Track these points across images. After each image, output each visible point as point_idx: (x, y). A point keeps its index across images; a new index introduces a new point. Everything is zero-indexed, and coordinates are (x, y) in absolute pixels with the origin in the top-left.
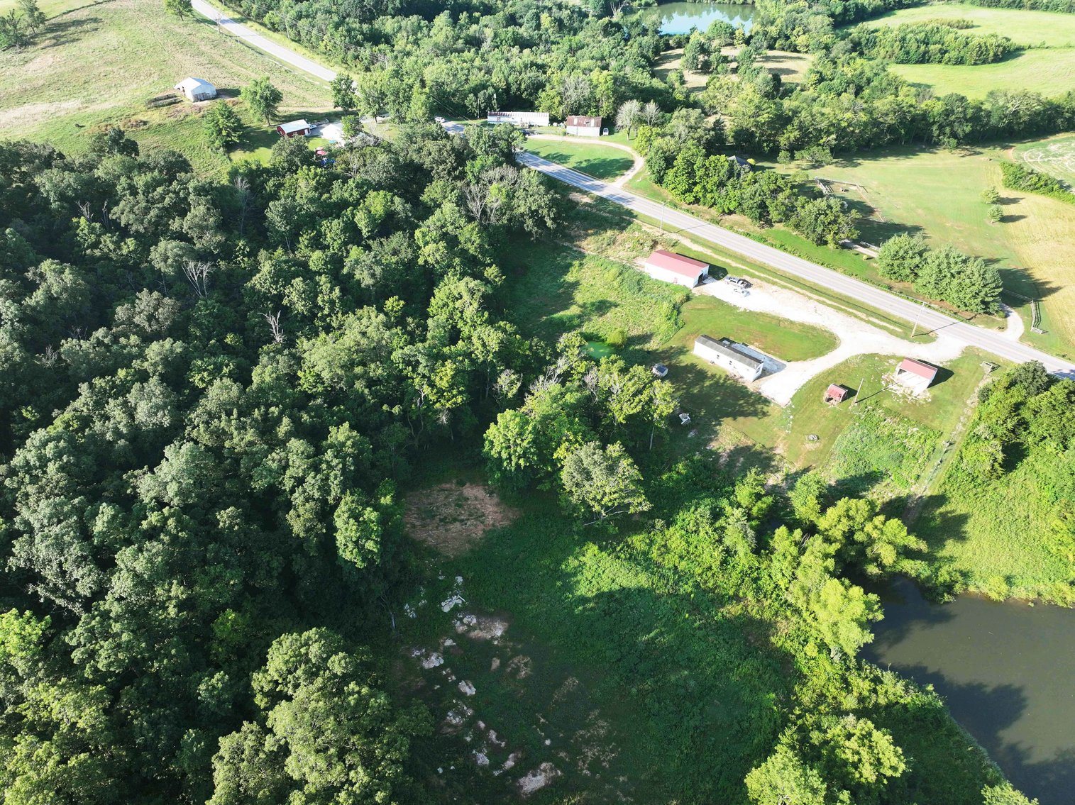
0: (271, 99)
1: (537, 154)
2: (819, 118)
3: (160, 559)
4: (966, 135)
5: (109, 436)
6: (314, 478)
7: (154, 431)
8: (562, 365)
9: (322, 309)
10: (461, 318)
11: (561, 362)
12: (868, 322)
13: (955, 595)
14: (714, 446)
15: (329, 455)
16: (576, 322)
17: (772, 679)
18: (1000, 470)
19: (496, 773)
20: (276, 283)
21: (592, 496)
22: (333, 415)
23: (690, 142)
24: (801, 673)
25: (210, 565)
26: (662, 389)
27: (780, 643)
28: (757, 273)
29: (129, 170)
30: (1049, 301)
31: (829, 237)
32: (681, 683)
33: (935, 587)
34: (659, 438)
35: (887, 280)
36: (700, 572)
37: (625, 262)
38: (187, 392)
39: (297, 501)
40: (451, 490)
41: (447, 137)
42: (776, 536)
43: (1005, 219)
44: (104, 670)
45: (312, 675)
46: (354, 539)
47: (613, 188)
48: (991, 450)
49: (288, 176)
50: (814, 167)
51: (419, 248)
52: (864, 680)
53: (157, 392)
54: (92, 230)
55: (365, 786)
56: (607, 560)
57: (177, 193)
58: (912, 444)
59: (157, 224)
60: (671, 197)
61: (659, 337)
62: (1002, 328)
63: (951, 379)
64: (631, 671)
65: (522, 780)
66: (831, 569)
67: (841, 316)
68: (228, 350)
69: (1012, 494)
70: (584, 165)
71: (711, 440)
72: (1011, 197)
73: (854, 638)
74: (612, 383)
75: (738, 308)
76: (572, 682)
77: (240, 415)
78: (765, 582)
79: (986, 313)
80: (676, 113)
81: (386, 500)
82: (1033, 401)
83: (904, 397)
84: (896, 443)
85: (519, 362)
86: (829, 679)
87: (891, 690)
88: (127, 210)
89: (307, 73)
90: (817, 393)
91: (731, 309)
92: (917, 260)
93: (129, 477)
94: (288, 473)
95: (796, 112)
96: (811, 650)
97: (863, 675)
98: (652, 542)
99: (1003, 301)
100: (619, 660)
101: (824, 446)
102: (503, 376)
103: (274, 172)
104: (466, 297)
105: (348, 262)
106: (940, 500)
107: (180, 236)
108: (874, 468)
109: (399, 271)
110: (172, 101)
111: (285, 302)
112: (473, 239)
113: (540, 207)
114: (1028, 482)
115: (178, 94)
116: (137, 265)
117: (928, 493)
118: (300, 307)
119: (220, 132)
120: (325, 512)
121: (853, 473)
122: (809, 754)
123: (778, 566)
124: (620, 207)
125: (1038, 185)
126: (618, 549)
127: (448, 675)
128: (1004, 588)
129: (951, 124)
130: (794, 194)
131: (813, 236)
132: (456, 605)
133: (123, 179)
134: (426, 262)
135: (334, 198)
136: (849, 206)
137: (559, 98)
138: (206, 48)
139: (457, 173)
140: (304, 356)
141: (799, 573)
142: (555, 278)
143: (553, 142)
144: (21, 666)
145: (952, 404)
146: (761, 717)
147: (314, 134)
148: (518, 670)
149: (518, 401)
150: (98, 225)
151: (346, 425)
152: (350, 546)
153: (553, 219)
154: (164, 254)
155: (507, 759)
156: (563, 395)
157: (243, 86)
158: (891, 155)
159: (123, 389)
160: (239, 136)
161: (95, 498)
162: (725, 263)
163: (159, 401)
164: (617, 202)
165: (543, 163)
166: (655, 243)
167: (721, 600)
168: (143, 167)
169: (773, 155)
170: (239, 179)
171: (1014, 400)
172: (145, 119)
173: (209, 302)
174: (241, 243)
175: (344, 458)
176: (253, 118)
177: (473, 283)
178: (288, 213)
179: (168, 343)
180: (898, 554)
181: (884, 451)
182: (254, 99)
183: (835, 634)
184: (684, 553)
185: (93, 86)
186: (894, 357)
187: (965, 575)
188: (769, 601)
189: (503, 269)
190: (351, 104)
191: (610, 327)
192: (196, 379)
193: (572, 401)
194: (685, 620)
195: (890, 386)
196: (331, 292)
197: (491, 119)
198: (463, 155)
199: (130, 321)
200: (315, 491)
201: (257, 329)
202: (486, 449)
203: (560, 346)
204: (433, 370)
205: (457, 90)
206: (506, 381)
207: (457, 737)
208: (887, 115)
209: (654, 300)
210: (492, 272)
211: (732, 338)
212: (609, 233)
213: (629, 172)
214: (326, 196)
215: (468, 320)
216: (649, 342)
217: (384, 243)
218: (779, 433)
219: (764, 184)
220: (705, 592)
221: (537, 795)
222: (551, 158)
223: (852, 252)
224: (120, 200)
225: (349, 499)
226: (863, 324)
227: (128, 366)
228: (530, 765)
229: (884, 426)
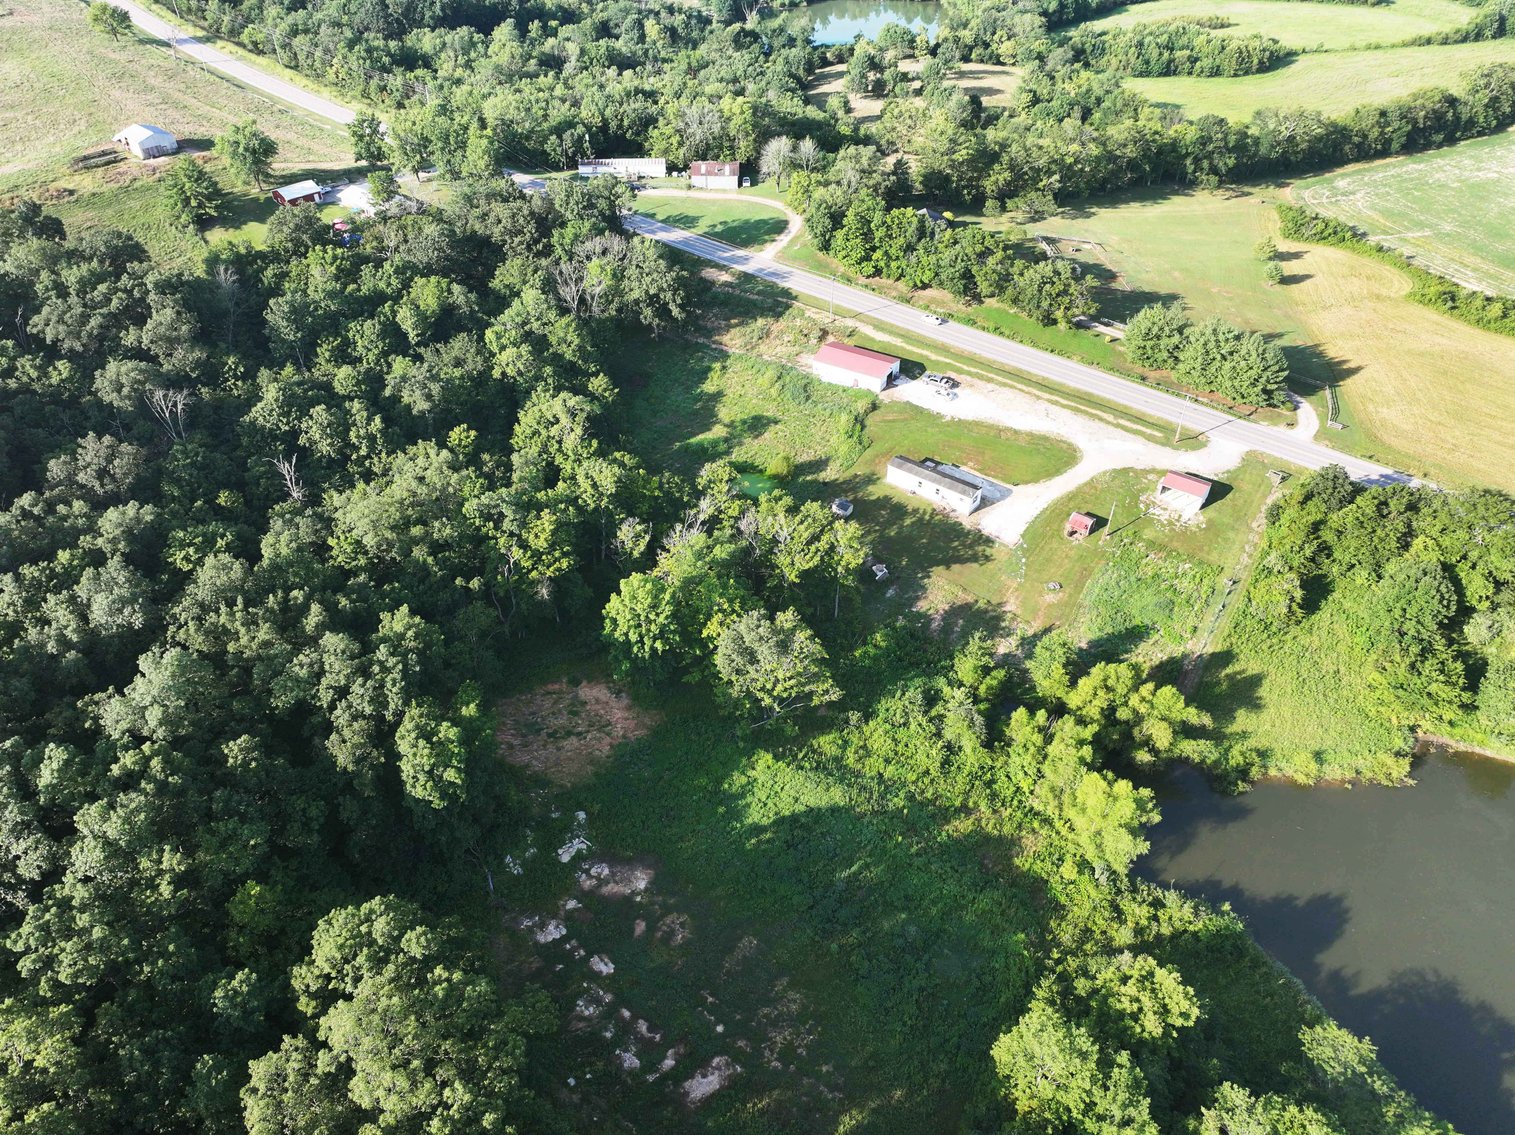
0: (261, 152)
1: (653, 216)
2: (1035, 153)
3: (142, 816)
4: (1230, 170)
5: (51, 647)
6: (363, 685)
7: (119, 636)
8: (706, 508)
10: (560, 450)
11: (704, 504)
12: (1118, 426)
13: (1252, 783)
14: (922, 606)
15: (382, 652)
16: (722, 447)
17: (1020, 914)
18: (1299, 613)
19: (651, 1078)
20: (287, 414)
21: (759, 685)
22: (384, 596)
23: (864, 192)
24: (1058, 903)
25: (218, 820)
26: (846, 533)
27: (1027, 866)
28: (965, 368)
29: (52, 261)
30: (1348, 385)
31: (1059, 314)
32: (897, 930)
33: (1226, 774)
34: (847, 601)
35: (1138, 368)
36: (914, 778)
37: (784, 361)
38: (165, 577)
39: (341, 720)
40: (561, 692)
41: (523, 197)
42: (1013, 722)
43: (1286, 280)
44: (68, 982)
45: (378, 963)
46: (427, 768)
47: (761, 259)
48: (1286, 586)
49: (294, 262)
50: (1033, 220)
51: (493, 355)
52: (1140, 904)
53: (121, 579)
54: (3, 352)
55: (466, 1108)
56: (786, 772)
57: (129, 292)
58: (1185, 585)
59: (101, 338)
60: (842, 269)
61: (838, 463)
62: (1291, 425)
63: (1230, 496)
64: (829, 921)
65: (687, 1084)
66: (1089, 760)
67: (1081, 419)
68: (220, 513)
69: (1317, 643)
70: (719, 228)
71: (918, 598)
72: (1293, 250)
73: (1124, 849)
74: (777, 527)
75: (942, 417)
76: (749, 943)
77: (246, 605)
78: (1004, 788)
79: (1269, 405)
80: (842, 153)
81: (469, 710)
82: (1335, 519)
83: (1170, 523)
84: (1163, 586)
85: (645, 508)
86: (1095, 908)
87: (1177, 915)
88: (54, 319)
89: (311, 114)
90: (1055, 527)
91: (934, 418)
92: (1176, 339)
93: (87, 705)
94: (324, 682)
95: (1004, 146)
96: (1068, 870)
97: (1139, 899)
98: (846, 743)
99: (1290, 389)
100: (811, 907)
101: (1070, 595)
102: (625, 527)
103: (272, 256)
104: (565, 420)
105: (391, 380)
106: (1225, 657)
107: (138, 353)
108: (1137, 621)
109: (465, 388)
110: (111, 159)
111: (302, 441)
112: (569, 338)
113: (661, 289)
114: (1336, 626)
115: (120, 148)
116: (74, 400)
117: (1210, 650)
118: (325, 447)
120: (382, 733)
121: (1109, 630)
122: (1074, 1009)
123: (1019, 761)
124: (773, 286)
125: (1326, 234)
126: (800, 756)
127: (574, 949)
128: (1313, 767)
129: (1209, 156)
130: (1009, 257)
131: (1037, 313)
132: (579, 851)
133: (44, 275)
134: (504, 374)
135: (364, 290)
136: (1082, 270)
137: (678, 138)
138: (157, 82)
139: (540, 247)
140: (336, 515)
141: (1046, 768)
142: (688, 389)
143: (675, 199)
145: (1233, 528)
146: (1007, 966)
147: (328, 200)
148: (672, 933)
149: (648, 561)
150: (10, 343)
151: (405, 609)
152: (422, 778)
153: (680, 306)
154: (115, 380)
155: (665, 1057)
156: (710, 548)
157: (217, 135)
158: (1134, 200)
159: (69, 579)
160: (217, 208)
161: (36, 738)
162: (921, 356)
163: (125, 592)
164: (767, 278)
165: (662, 229)
166: (824, 333)
167: (945, 814)
168: (74, 256)
169: (976, 206)
170: (222, 268)
171: (1311, 519)
172: (71, 187)
173: (190, 447)
174: (231, 361)
175: (404, 655)
176: (236, 180)
177: (574, 401)
178: (297, 313)
179: (131, 509)
180: (1175, 733)
181: (1149, 598)
182: (234, 154)
183: (1099, 846)
184: (892, 755)
186: (1153, 471)
187: (1263, 754)
188: (1009, 810)
189: (615, 381)
190: (380, 156)
191: (770, 452)
192: (178, 558)
193: (724, 556)
194: (898, 845)
195: (1151, 510)
196: (368, 424)
197: (583, 170)
198: (546, 222)
199: (70, 480)
200: (366, 704)
201: (262, 481)
202: (607, 630)
203: (701, 482)
204: (523, 525)
205: (532, 131)
206: (630, 535)
207: (591, 1033)
208: (1125, 146)
209: (828, 411)
210: (598, 384)
211: (937, 458)
212: (761, 322)
213: (782, 237)
214: (352, 287)
215: (570, 453)
216: (824, 470)
217: (442, 350)
218: (1009, 582)
219: (968, 246)
220: (923, 805)
221: (709, 1101)
222: (672, 222)
223: (1090, 333)
224: (41, 305)
225: (415, 712)
226: (1111, 428)
227: (73, 545)
228: (696, 1062)
229: (1147, 564)
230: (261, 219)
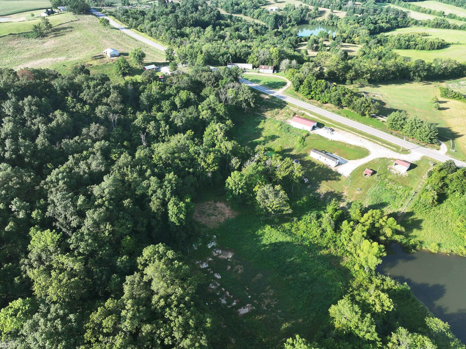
0: (141, 57)
1: (247, 79)
2: (363, 67)
3: (103, 214)
4: (425, 76)
5: (81, 173)
6: (160, 190)
7: (98, 172)
8: (257, 157)
9: (161, 134)
10: (216, 139)
11: (256, 156)
12: (382, 145)
13: (417, 250)
14: (318, 191)
15: (166, 183)
16: (262, 143)
17: (341, 278)
18: (436, 203)
19: (229, 307)
20: (144, 123)
21: (268, 205)
22: (167, 170)
23: (310, 74)
24: (353, 276)
25: (120, 219)
26: (297, 166)
27: (344, 265)
28: (337, 126)
29: (87, 79)
30: (458, 140)
31: (366, 113)
32: (303, 277)
33: (409, 246)
34: (296, 187)
35: (390, 130)
36: (312, 237)
37: (282, 121)
38: (109, 161)
39: (154, 199)
40: (211, 204)
41: (211, 71)
42: (343, 224)
43: (440, 109)
44: (82, 252)
46: (176, 213)
47: (278, 93)
48: (432, 194)
49: (148, 85)
50: (361, 87)
51: (200, 112)
52: (378, 279)
53: (100, 158)
54: (73, 102)
56: (274, 231)
57: (106, 89)
58: (400, 192)
59: (97, 100)
60: (302, 97)
61: (296, 150)
62: (438, 149)
63: (416, 168)
64: (283, 272)
65: (239, 310)
66: (365, 236)
67: (371, 143)
68: (124, 146)
69: (441, 213)
70: (267, 84)
71: (317, 189)
72: (444, 101)
73: (374, 262)
74: (277, 163)
75: (329, 139)
76: (260, 275)
77: (131, 168)
78: (338, 242)
79: (431, 143)
80: (304, 64)
81: (188, 200)
82: (450, 176)
83: (397, 174)
84: (393, 192)
85: (239, 155)
86: (364, 279)
87: (389, 284)
88: (86, 94)
89: (154, 48)
90: (360, 173)
91: (326, 139)
92: (403, 122)
93: (89, 188)
94: (150, 188)
95: (353, 65)
96: (357, 267)
97: (378, 278)
98: (292, 226)
99: (438, 139)
100: (279, 268)
101: (364, 192)
102: (233, 160)
103: (143, 83)
104: (219, 130)
105: (172, 116)
106: (411, 214)
107: (106, 104)
108: (384, 201)
109: (192, 120)
110: (102, 57)
111: (147, 130)
112: (222, 109)
113: (249, 98)
114: (448, 208)
115: (104, 54)
116: (89, 115)
117: (406, 211)
118: (153, 133)
119: (121, 68)
120: (164, 204)
121: (375, 203)
123: (344, 236)
124: (281, 100)
125: (455, 96)
126: (279, 228)
127: (210, 271)
128: (437, 247)
129: (418, 72)
130: (352, 95)
131: (360, 112)
132: (213, 246)
133: (85, 83)
134: (203, 118)
135: (166, 93)
136: (373, 101)
137: (256, 58)
138: (115, 38)
139: (215, 84)
140: (155, 149)
141: (352, 238)
142: (254, 127)
143: (254, 75)
144: (52, 249)
145: (417, 177)
146: (336, 291)
147: (158, 70)
148: (238, 270)
149: (240, 169)
150: (75, 100)
151: (172, 173)
152: (174, 216)
153: (253, 103)
154: (100, 110)
155: (233, 302)
156: (257, 167)
157: (130, 52)
158: (393, 83)
159: (86, 158)
160: (128, 70)
161: (77, 194)
162: (323, 122)
163: (101, 161)
164: (279, 98)
165: (250, 83)
166: (295, 114)
167: (320, 248)
168: (93, 79)
169: (344, 82)
170: (129, 85)
171: (442, 176)
172: (91, 64)
173: (118, 129)
174: (130, 109)
175: (172, 184)
176: (134, 63)
177: (221, 125)
178: (149, 97)
179: (103, 142)
180: (393, 233)
181: (388, 195)
182: (134, 56)
183: (366, 261)
184: (305, 231)
185: (70, 52)
186: (392, 159)
187: (421, 243)
189: (233, 122)
190: (172, 59)
191: (276, 145)
192: (113, 156)
193: (261, 169)
194: (305, 254)
195: (391, 170)
196: (165, 127)
197: (228, 66)
198: (218, 78)
199: (87, 134)
200: (161, 195)
201: (136, 140)
202: (226, 186)
203: (256, 150)
204: (205, 156)
205: (215, 55)
206: (234, 161)
207: (213, 293)
208: (391, 67)
209: (294, 136)
210: (229, 122)
211: (326, 151)
212: (276, 110)
213: (285, 87)
214: (163, 92)
215: (219, 140)
216: (292, 151)
217: (186, 110)
218: (345, 187)
219: (340, 91)
220: (314, 245)
221: (245, 315)
222: (252, 81)
223: (376, 119)
224: (83, 91)
225: (174, 199)
226: (380, 146)
227: (87, 150)
228: (242, 305)
229: (388, 185)
230: (140, 74)
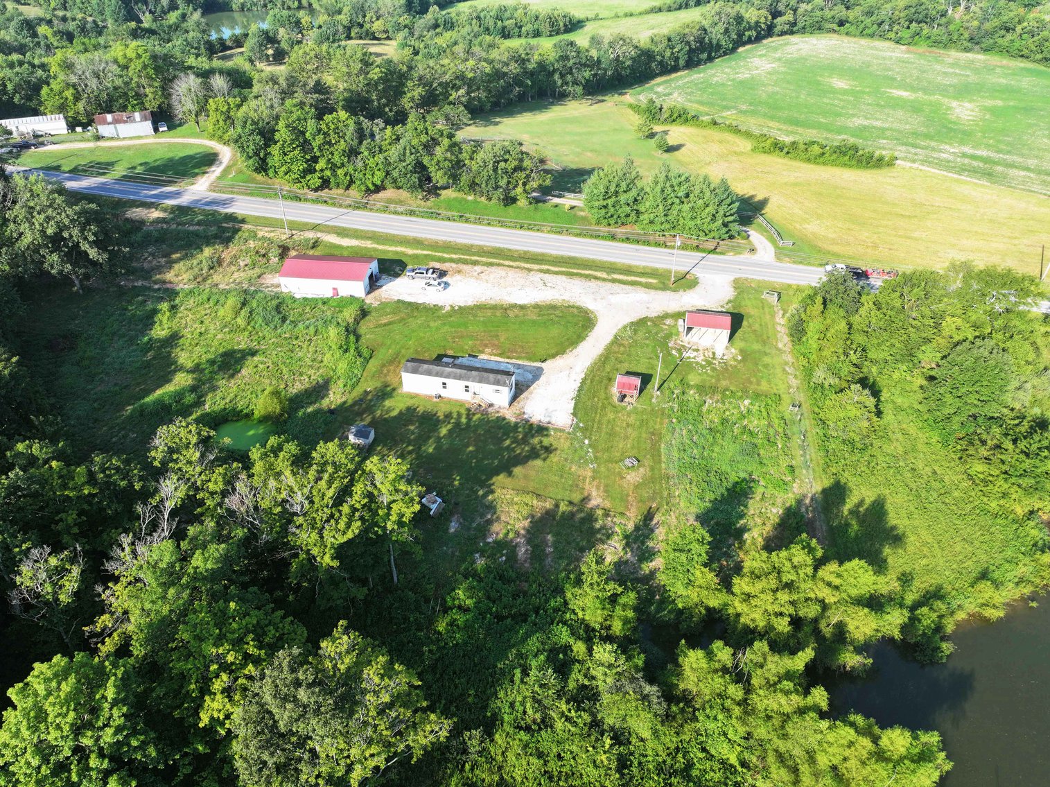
1: (57, 168)
2: (439, 70)
4: (588, 83)
11: (169, 485)
12: (614, 281)
13: (951, 639)
14: (498, 531)
16: (190, 398)
26: (386, 474)
28: (446, 256)
30: (770, 212)
31: (518, 191)
33: (927, 639)
34: (405, 551)
35: (604, 228)
37: (245, 286)
43: (669, 150)
47: (198, 190)
58: (755, 423)
60: (287, 187)
61: (341, 383)
62: (752, 251)
63: (745, 323)
66: (827, 708)
70: (140, 170)
71: (490, 522)
74: (285, 493)
75: (441, 308)
79: (729, 237)
83: (709, 363)
84: (736, 430)
90: (602, 395)
91: (432, 311)
101: (652, 469)
102: (29, 565)
106: (836, 493)
108: (733, 478)
113: (63, 227)
117: (818, 487)
121: (710, 496)
124: (214, 213)
125: (674, 117)
129: (570, 71)
131: (496, 194)
143: (82, 150)
145: (766, 354)
162: (397, 253)
164: (207, 208)
165: (68, 179)
166: (285, 250)
169: (401, 119)
181: (730, 448)
186: (666, 316)
187: (940, 596)
191: (253, 390)
193: (212, 565)
195: (685, 355)
208: (508, 64)
209: (312, 330)
211: (450, 352)
212: (207, 252)
213: (213, 168)
216: (327, 395)
218: (581, 472)
222: (80, 171)
223: (549, 204)
226: (609, 285)
229: (709, 411)
